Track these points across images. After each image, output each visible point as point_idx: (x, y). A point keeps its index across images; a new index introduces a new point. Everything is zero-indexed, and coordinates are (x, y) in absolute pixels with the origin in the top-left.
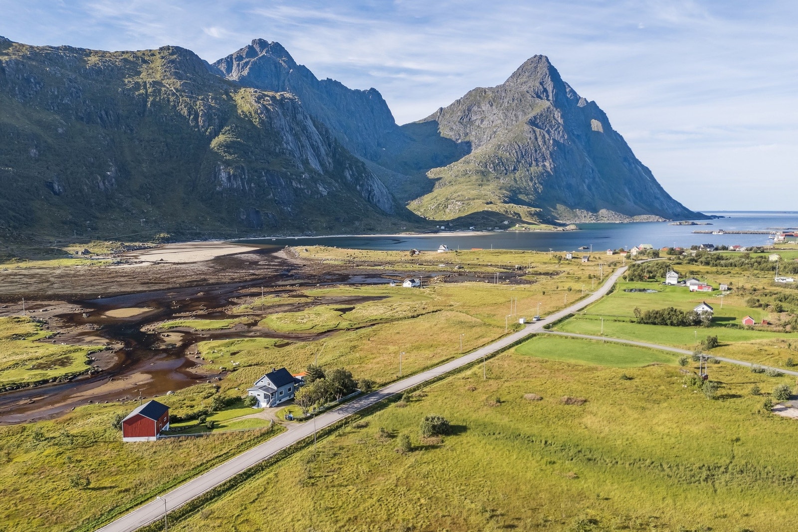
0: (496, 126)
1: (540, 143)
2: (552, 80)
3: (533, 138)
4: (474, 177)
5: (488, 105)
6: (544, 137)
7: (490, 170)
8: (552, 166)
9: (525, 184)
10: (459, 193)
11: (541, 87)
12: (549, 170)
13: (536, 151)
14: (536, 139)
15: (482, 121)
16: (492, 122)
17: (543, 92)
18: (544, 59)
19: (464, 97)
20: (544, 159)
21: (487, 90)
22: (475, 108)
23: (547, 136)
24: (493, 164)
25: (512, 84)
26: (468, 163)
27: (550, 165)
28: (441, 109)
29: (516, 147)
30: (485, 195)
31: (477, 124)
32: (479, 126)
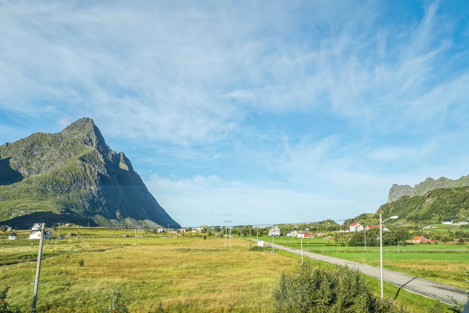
0: (53, 160)
1: (88, 174)
2: (96, 135)
3: (83, 169)
4: (35, 194)
5: (47, 145)
6: (91, 169)
7: (49, 189)
8: (96, 190)
9: (76, 201)
10: (22, 204)
11: (88, 138)
12: (94, 192)
13: (85, 178)
14: (86, 170)
15: (42, 155)
16: (51, 157)
17: (89, 141)
18: (90, 121)
19: (28, 137)
20: (91, 184)
21: (47, 135)
22: (36, 146)
23: (93, 169)
24: (51, 185)
25: (66, 134)
26: (30, 183)
27: (95, 189)
28: (7, 144)
29: (70, 174)
30: (45, 207)
31: (38, 157)
32: (39, 159)
